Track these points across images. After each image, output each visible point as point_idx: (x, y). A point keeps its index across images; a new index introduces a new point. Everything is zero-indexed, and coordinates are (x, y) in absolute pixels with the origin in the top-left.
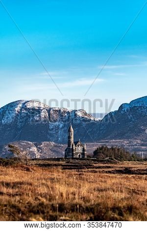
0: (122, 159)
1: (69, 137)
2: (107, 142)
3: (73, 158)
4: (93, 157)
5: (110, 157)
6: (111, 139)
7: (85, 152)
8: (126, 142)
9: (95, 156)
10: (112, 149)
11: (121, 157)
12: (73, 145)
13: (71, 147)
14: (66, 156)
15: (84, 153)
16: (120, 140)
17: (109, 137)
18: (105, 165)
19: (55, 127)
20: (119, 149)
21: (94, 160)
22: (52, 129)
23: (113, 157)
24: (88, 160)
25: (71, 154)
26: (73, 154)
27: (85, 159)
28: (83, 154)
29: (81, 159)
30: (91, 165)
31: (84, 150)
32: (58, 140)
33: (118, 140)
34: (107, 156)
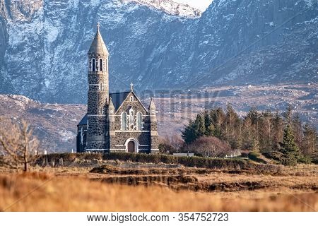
0: (291, 155)
1: (93, 78)
2: (225, 94)
3: (108, 156)
4: (182, 151)
5: (246, 148)
6: (241, 81)
7: (153, 133)
8: (296, 94)
9: (190, 148)
10: (253, 118)
11: (286, 150)
12: (107, 106)
13: (101, 114)
14: (80, 148)
15: (149, 135)
16: (273, 87)
17: (233, 75)
18: (237, 178)
19: (31, 39)
20: (276, 121)
21: (189, 163)
22: (20, 48)
23: (256, 151)
24: (164, 160)
25: (100, 139)
26: (107, 137)
27: (151, 159)
28: (146, 138)
29: (137, 159)
30: (190, 180)
31: (147, 124)
32: (40, 87)
33: (266, 88)
34: (234, 147)
